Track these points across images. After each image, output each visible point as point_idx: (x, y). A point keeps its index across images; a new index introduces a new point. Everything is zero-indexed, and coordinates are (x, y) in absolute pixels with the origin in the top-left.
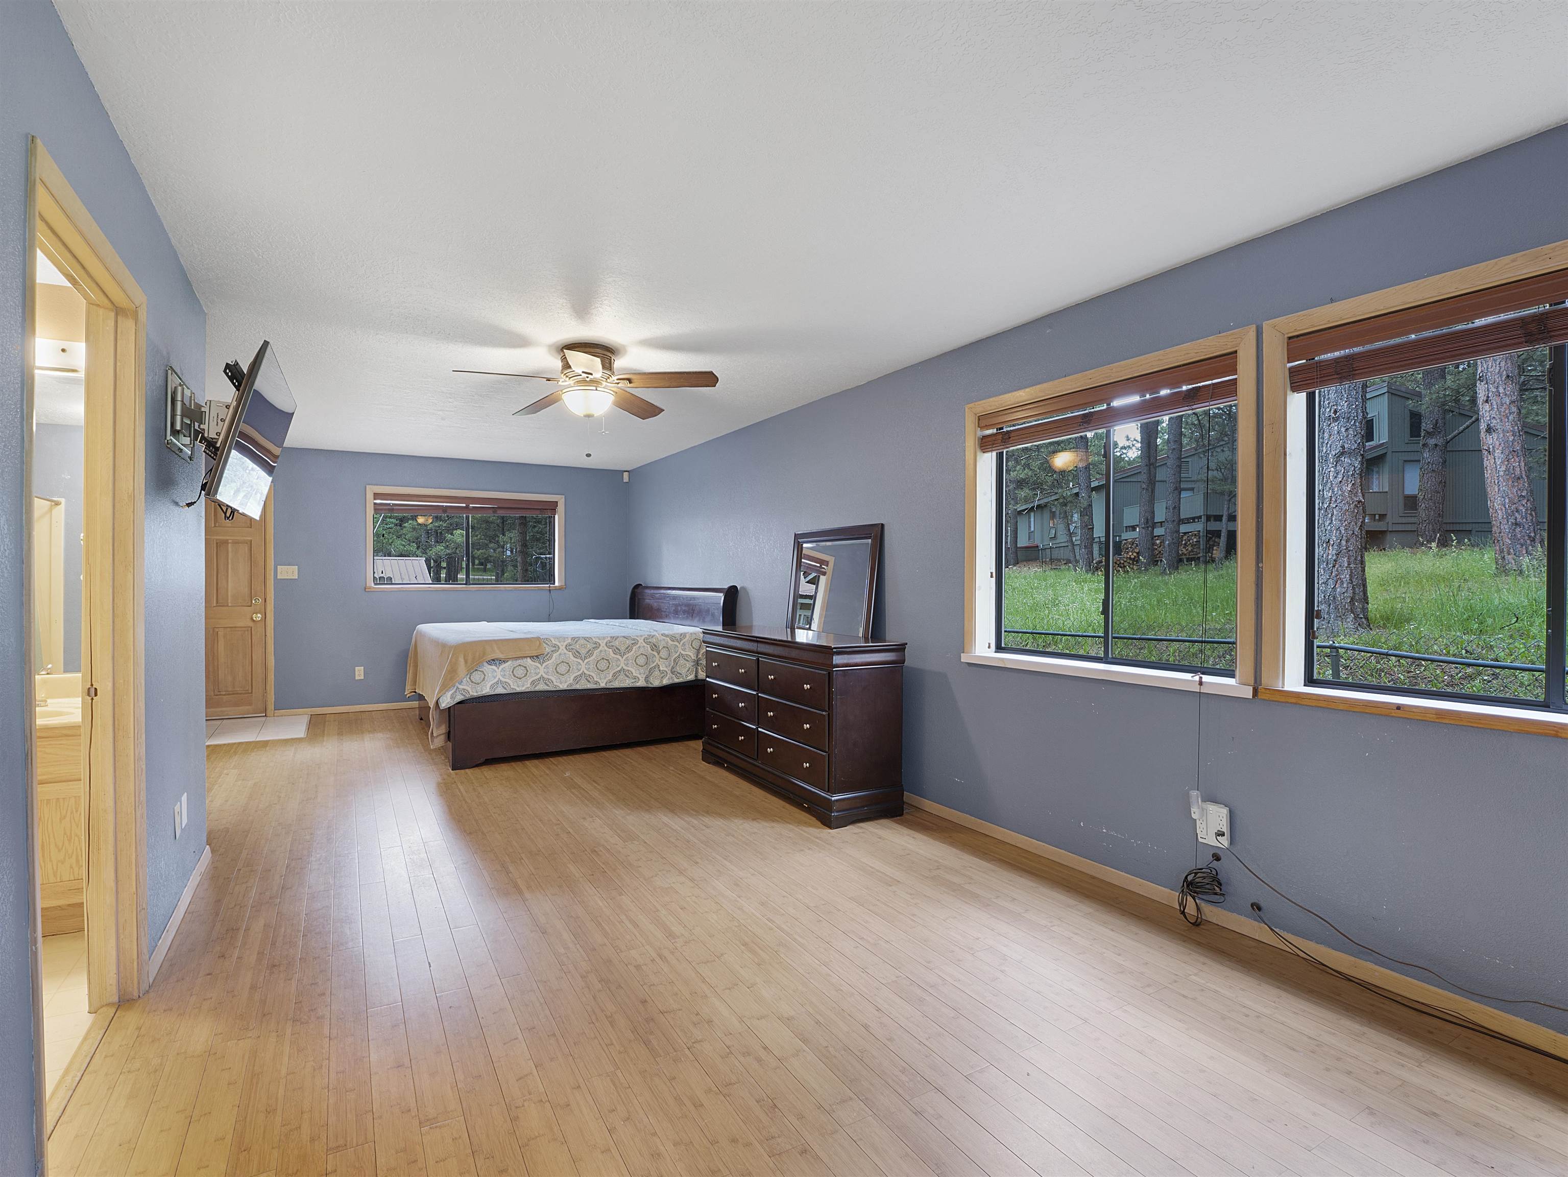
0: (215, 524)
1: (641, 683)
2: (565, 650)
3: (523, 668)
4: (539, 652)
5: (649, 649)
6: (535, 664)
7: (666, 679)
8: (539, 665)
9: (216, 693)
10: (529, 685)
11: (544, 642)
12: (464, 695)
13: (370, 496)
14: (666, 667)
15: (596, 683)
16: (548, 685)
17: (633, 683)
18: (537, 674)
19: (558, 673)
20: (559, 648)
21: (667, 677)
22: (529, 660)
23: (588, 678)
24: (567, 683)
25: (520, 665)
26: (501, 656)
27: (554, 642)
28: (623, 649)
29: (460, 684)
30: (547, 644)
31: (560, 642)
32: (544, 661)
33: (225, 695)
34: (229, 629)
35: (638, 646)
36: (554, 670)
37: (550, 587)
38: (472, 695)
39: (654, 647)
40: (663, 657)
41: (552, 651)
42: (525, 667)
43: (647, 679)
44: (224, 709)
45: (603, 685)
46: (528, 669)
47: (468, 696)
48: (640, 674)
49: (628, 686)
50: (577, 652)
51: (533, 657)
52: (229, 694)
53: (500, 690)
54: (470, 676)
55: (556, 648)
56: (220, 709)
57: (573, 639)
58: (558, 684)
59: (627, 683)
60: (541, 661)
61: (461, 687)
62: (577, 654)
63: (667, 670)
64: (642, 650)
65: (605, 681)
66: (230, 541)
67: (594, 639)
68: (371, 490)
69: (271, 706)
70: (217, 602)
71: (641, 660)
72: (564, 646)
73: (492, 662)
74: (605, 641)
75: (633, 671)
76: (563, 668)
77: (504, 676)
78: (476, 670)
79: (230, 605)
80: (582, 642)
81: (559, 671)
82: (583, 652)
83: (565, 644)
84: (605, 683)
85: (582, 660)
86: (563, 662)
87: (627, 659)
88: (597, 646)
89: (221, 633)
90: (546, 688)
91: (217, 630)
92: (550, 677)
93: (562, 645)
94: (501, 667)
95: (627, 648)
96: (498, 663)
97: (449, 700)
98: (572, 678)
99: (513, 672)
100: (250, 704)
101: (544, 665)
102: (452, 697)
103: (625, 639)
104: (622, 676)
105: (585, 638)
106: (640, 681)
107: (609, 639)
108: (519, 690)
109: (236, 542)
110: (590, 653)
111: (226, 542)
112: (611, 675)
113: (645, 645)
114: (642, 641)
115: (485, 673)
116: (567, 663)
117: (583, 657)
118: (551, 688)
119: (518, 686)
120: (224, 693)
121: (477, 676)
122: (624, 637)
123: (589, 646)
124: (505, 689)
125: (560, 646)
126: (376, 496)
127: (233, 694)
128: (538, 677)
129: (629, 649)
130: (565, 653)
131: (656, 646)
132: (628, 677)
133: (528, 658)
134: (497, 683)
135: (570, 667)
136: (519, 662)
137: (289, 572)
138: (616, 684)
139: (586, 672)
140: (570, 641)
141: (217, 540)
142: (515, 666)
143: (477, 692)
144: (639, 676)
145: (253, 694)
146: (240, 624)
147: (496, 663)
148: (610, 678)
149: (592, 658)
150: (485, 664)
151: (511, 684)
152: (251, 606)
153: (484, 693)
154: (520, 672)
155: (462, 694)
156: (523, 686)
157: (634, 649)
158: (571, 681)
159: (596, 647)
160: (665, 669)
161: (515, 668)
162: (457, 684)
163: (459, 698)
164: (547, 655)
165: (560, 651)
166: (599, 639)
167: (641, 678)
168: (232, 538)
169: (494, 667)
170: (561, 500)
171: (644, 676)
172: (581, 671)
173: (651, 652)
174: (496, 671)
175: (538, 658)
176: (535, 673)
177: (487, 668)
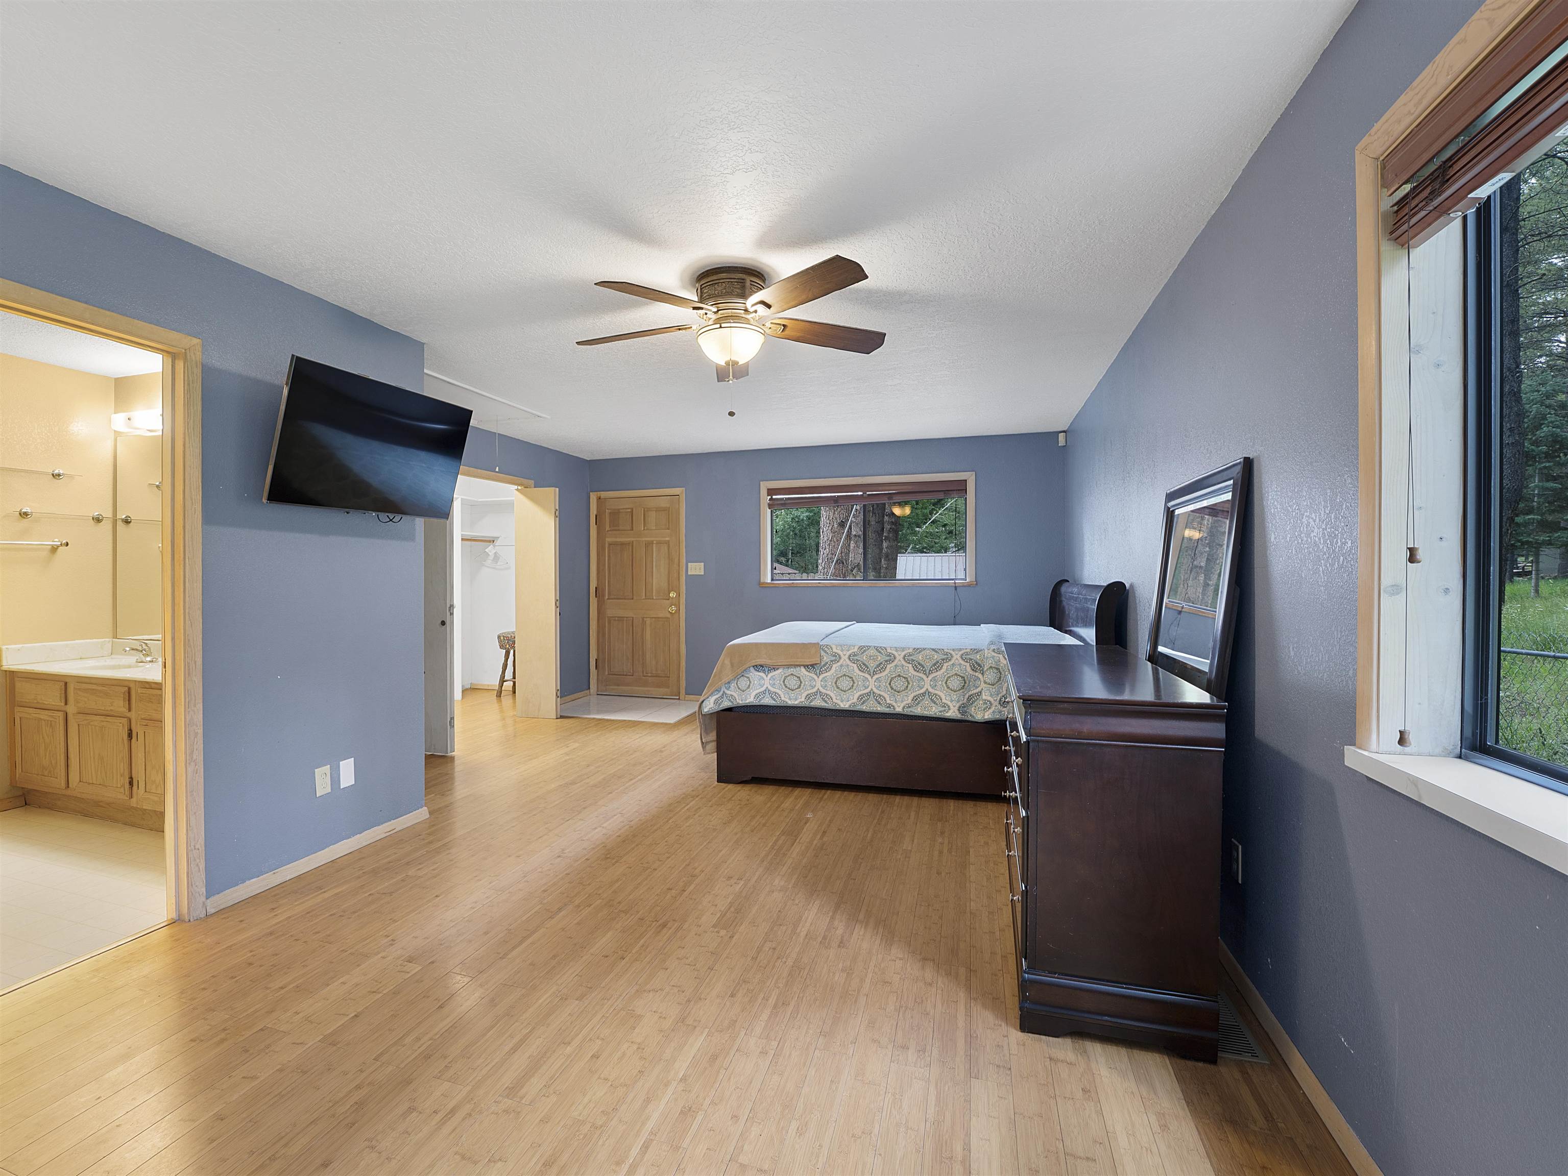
0: (644, 527)
1: (953, 713)
2: (847, 660)
3: (796, 678)
4: (813, 661)
5: (969, 669)
6: (811, 675)
7: (988, 713)
8: (815, 677)
9: (645, 674)
10: (803, 699)
11: (823, 649)
12: (732, 702)
13: (764, 492)
14: (991, 695)
15: (889, 706)
16: (826, 702)
17: (941, 712)
18: (813, 687)
19: (838, 688)
20: (840, 658)
21: (991, 711)
22: (803, 669)
23: (879, 699)
24: (850, 702)
25: (792, 674)
26: (768, 662)
27: (835, 650)
28: (928, 665)
29: (728, 689)
30: (825, 652)
31: (842, 651)
32: (821, 673)
33: (650, 677)
34: (654, 619)
35: (951, 663)
36: (834, 684)
37: (955, 583)
38: (738, 703)
39: (977, 667)
40: (988, 681)
41: (832, 661)
42: (799, 677)
43: (963, 709)
44: (649, 689)
45: (899, 710)
46: (802, 680)
47: (735, 704)
48: (952, 701)
49: (934, 716)
50: (864, 664)
51: (807, 666)
52: (654, 676)
53: (767, 701)
54: (737, 681)
55: (837, 658)
56: (646, 689)
57: (861, 648)
58: (839, 702)
59: (933, 711)
60: (818, 671)
61: (728, 692)
62: (863, 667)
63: (992, 700)
64: (957, 669)
65: (902, 705)
66: (655, 542)
67: (889, 651)
68: (764, 486)
69: (683, 691)
70: (645, 596)
71: (955, 683)
72: (847, 656)
73: (759, 667)
74: (903, 654)
75: (943, 697)
76: (845, 683)
77: (773, 685)
78: (743, 676)
79: (654, 598)
80: (872, 652)
81: (840, 687)
82: (872, 665)
83: (848, 653)
84: (901, 707)
85: (870, 675)
86: (844, 675)
87: (934, 679)
88: (891, 658)
89: (648, 621)
90: (823, 704)
91: (645, 619)
92: (828, 692)
93: (845, 655)
94: (770, 675)
95: (935, 665)
96: (767, 670)
97: (712, 705)
98: (857, 696)
99: (784, 682)
100: (668, 687)
101: (821, 677)
102: (716, 702)
103: (934, 653)
104: (926, 701)
105: (877, 648)
106: (951, 711)
107: (911, 650)
108: (790, 703)
109: (659, 543)
110: (881, 667)
111: (652, 543)
112: (910, 698)
113: (963, 662)
114: (958, 657)
115: (751, 680)
116: (851, 678)
117: (872, 671)
118: (829, 705)
119: (790, 699)
120: (650, 675)
121: (743, 683)
122: (933, 650)
123: (881, 658)
124: (775, 700)
125: (842, 655)
126: (771, 492)
127: (656, 676)
128: (815, 690)
129: (937, 666)
130: (848, 665)
131: (979, 665)
132: (935, 703)
133: (802, 667)
134: (764, 692)
135: (854, 683)
136: (791, 670)
137: (696, 569)
138: (918, 711)
139: (875, 690)
140: (856, 650)
141: (645, 541)
142: (787, 675)
143: (742, 701)
144: (949, 703)
145: (670, 678)
146: (661, 615)
147: (764, 670)
148: (910, 701)
149: (884, 674)
150: (752, 669)
151: (782, 696)
152: (668, 599)
153: (747, 702)
154: (792, 682)
155: (730, 700)
156: (796, 700)
157: (945, 667)
158: (855, 700)
159: (890, 660)
160: (989, 698)
161: (786, 677)
162: (723, 689)
163: (726, 704)
164: (825, 665)
165: (841, 661)
166: (897, 651)
167: (952, 707)
168: (657, 539)
169: (762, 674)
170: (970, 478)
171: (958, 705)
172: (869, 689)
173: (972, 672)
174: (764, 679)
175: (814, 668)
176: (810, 685)
177: (754, 675)
